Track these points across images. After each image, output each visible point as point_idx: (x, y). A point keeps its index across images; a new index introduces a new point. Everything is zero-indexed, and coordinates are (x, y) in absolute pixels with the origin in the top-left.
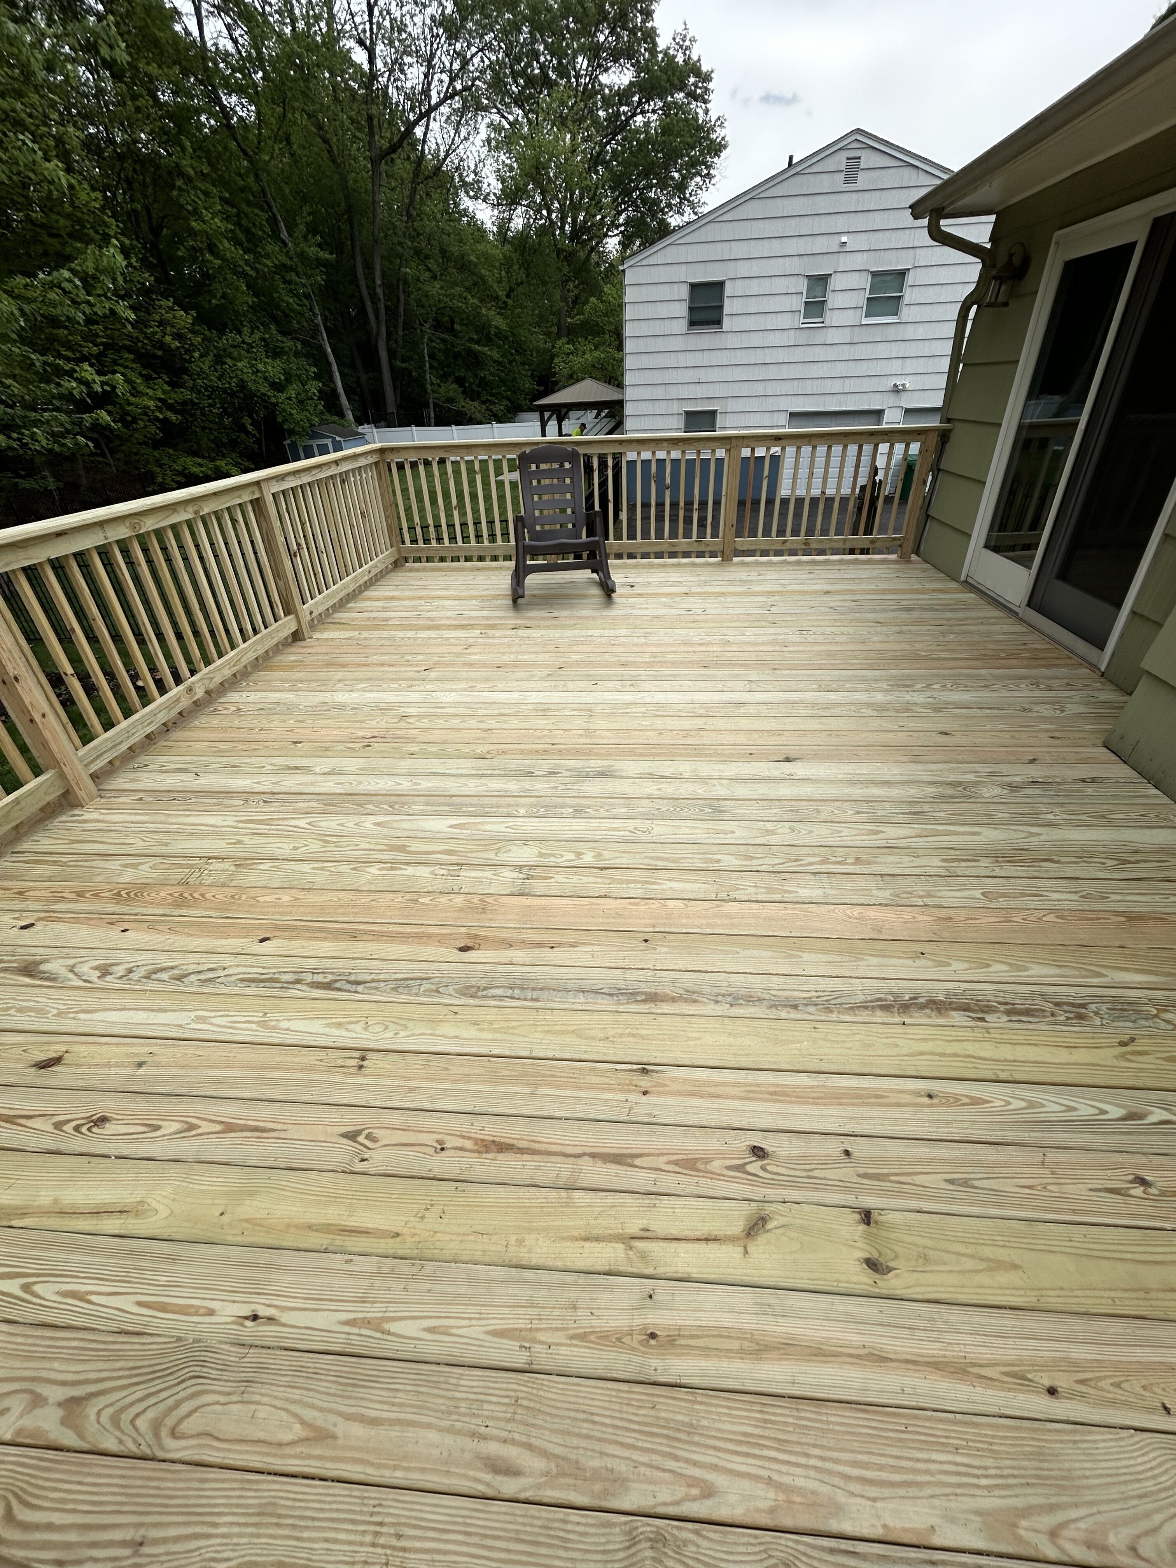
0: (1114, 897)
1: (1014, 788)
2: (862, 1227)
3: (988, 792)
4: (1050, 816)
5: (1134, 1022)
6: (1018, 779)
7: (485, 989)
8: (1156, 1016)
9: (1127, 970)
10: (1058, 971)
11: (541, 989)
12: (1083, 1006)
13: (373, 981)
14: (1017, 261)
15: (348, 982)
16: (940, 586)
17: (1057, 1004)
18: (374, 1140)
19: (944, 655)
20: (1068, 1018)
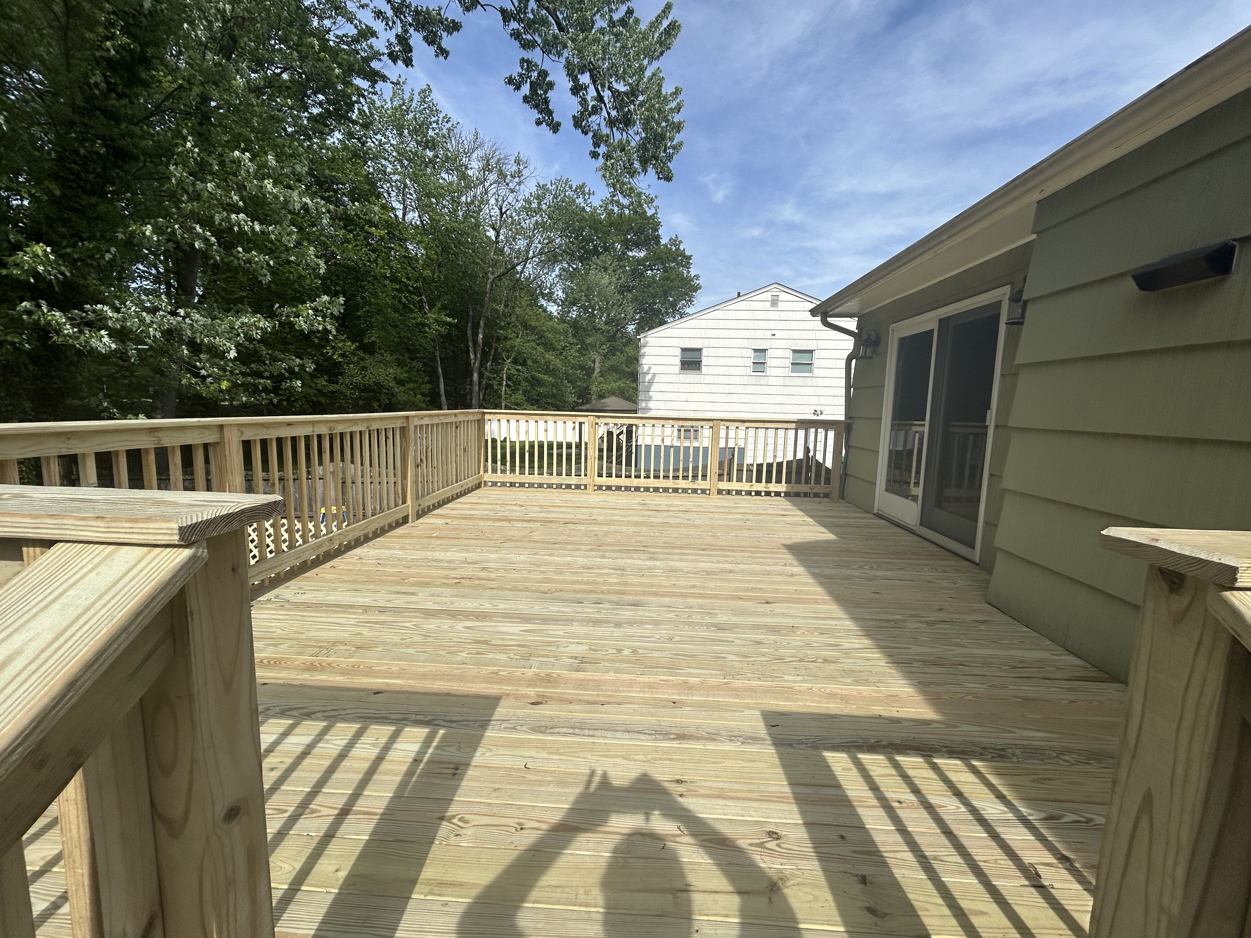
0: (1011, 687)
1: (930, 623)
2: (861, 886)
3: (913, 625)
4: (958, 640)
5: (1041, 760)
6: (932, 619)
7: (552, 728)
8: (1057, 757)
9: (1031, 730)
10: (980, 729)
11: (596, 729)
12: (1003, 750)
13: (464, 720)
14: (873, 337)
15: (444, 721)
16: (860, 515)
17: (983, 748)
18: (467, 822)
19: (868, 551)
20: (993, 757)
